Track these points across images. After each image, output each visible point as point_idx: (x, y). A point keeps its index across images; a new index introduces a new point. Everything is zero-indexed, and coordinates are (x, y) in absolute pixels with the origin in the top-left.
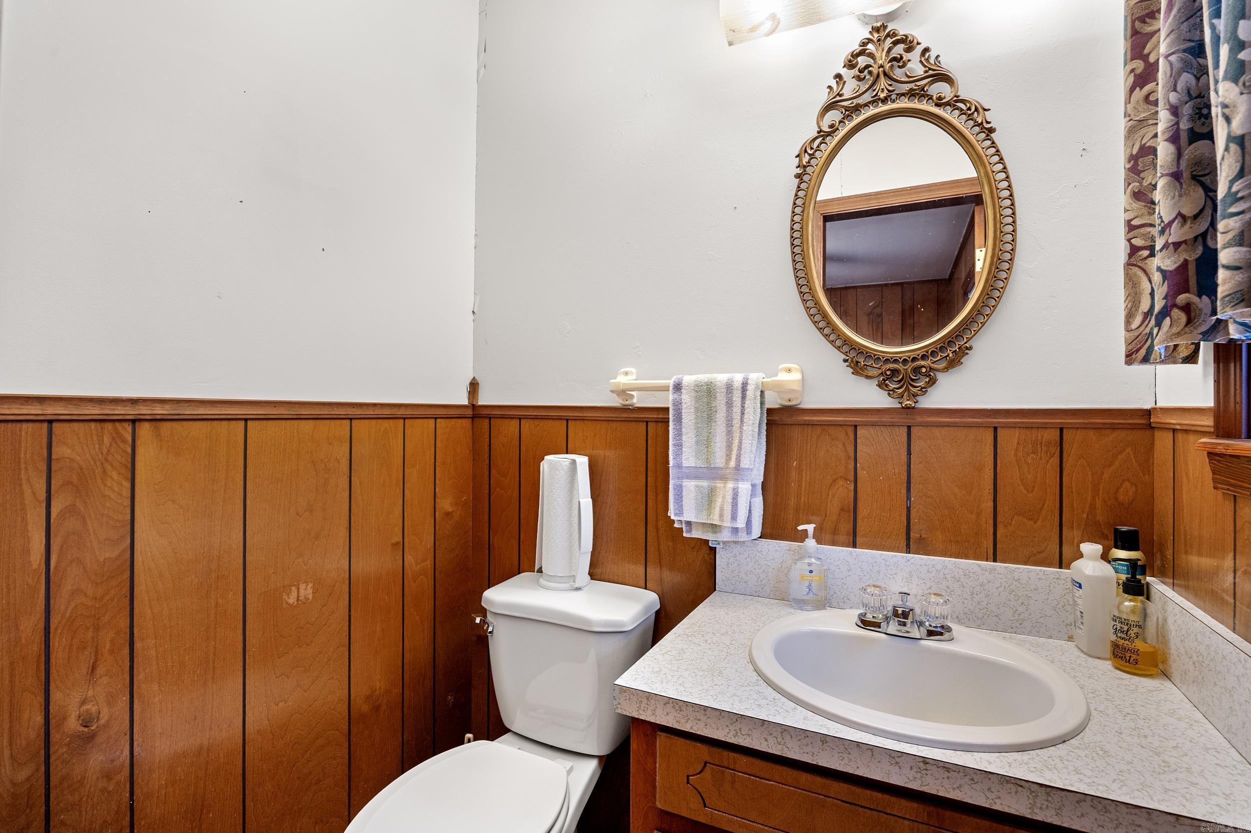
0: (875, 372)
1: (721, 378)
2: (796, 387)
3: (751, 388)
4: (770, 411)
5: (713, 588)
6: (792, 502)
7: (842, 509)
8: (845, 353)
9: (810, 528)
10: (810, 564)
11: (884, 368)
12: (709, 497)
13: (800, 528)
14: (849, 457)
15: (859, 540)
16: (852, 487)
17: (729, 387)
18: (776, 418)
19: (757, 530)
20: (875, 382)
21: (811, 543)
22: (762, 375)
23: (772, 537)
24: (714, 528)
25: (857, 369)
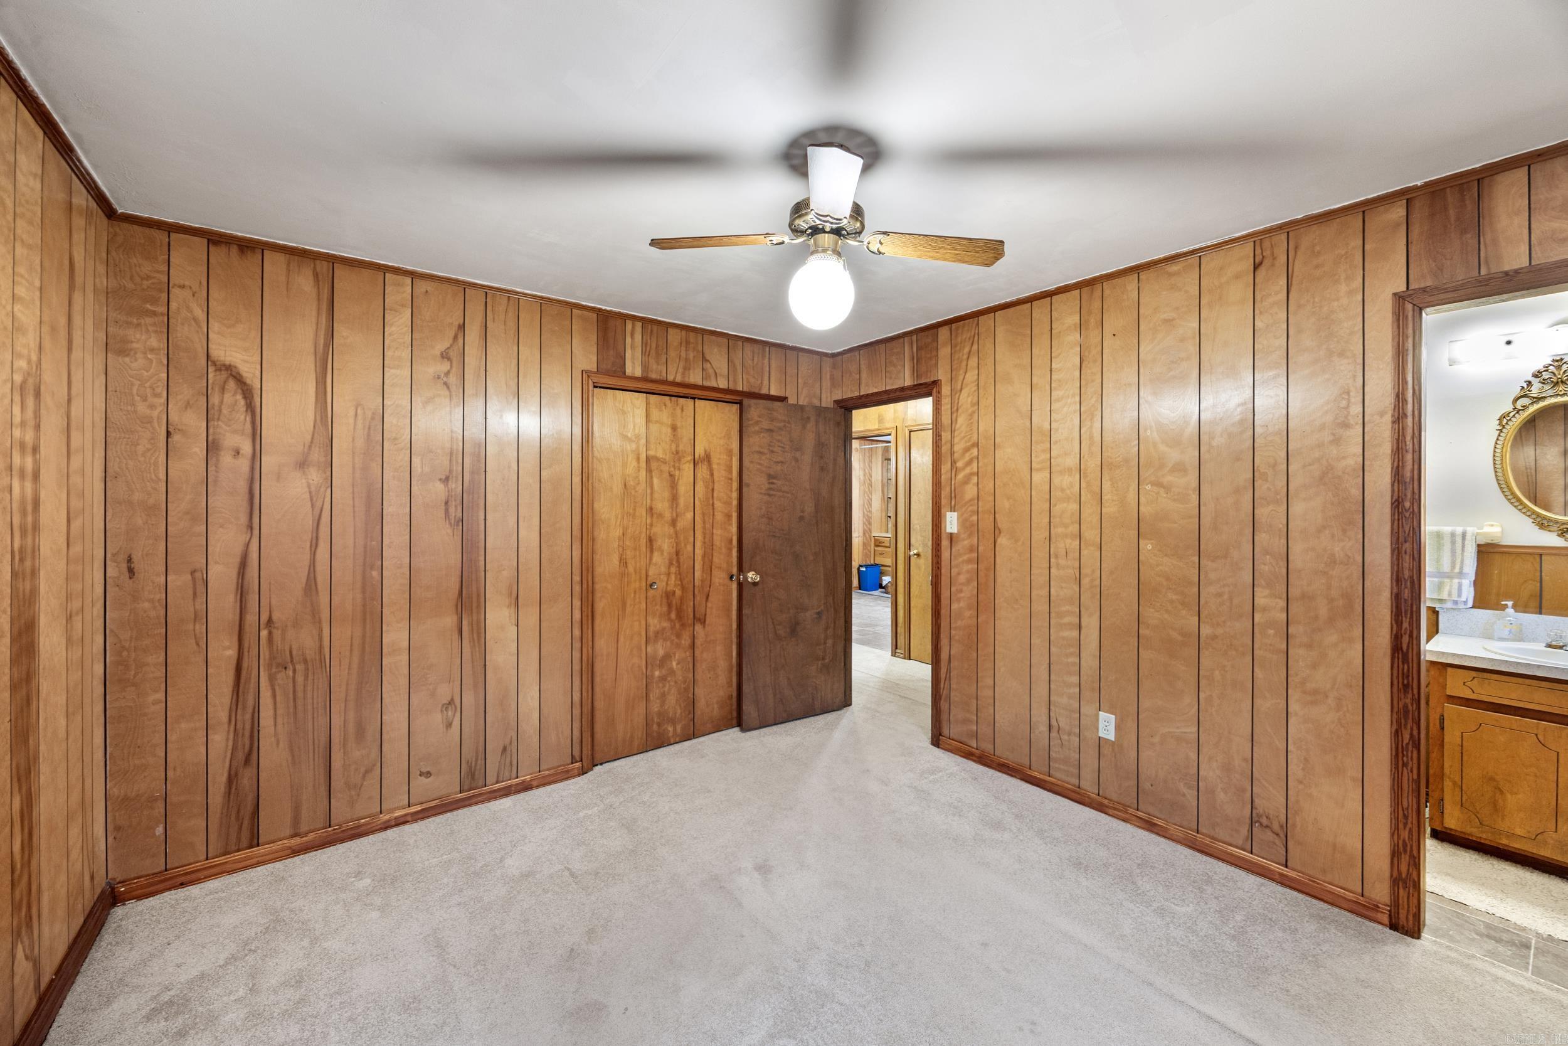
0: (1556, 529)
1: (1447, 529)
2: (1499, 535)
3: (1468, 537)
4: (1479, 546)
5: (1437, 632)
6: (1494, 591)
7: (1531, 596)
8: (1534, 519)
9: (1510, 603)
10: (1510, 620)
11: (1562, 527)
12: (1440, 587)
13: (1503, 603)
14: (1536, 570)
15: (1543, 611)
16: (1538, 584)
17: (1453, 535)
18: (1482, 549)
19: (1470, 604)
20: (1556, 533)
21: (1510, 611)
22: (1475, 528)
23: (1479, 608)
24: (1441, 601)
25: (1542, 526)
